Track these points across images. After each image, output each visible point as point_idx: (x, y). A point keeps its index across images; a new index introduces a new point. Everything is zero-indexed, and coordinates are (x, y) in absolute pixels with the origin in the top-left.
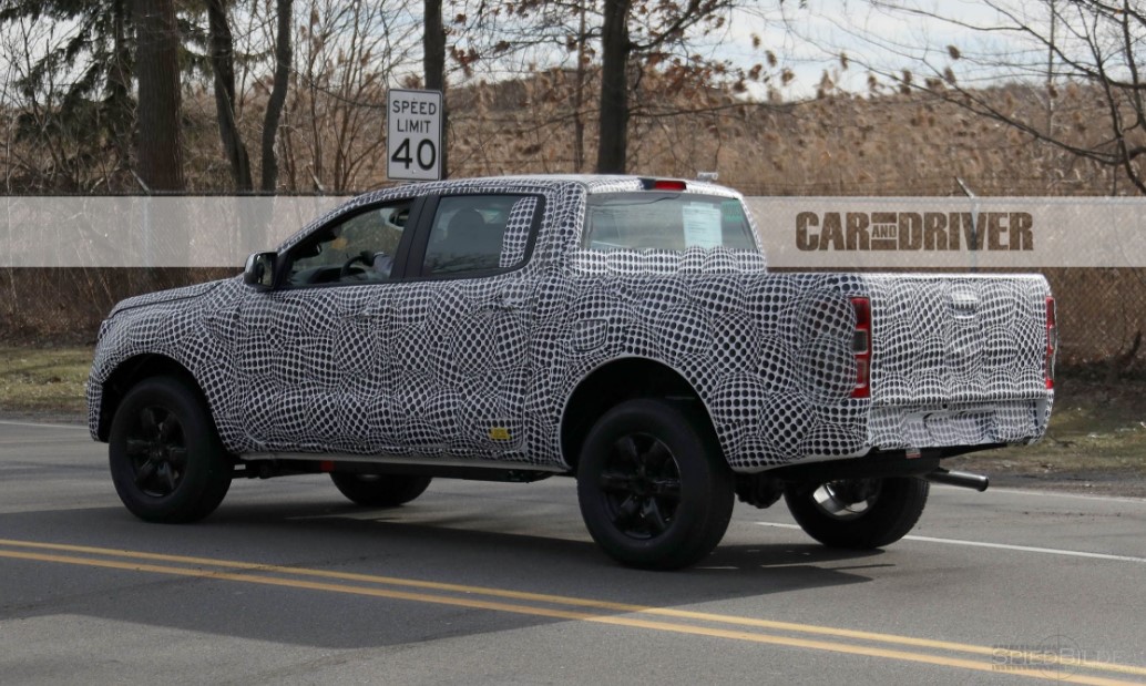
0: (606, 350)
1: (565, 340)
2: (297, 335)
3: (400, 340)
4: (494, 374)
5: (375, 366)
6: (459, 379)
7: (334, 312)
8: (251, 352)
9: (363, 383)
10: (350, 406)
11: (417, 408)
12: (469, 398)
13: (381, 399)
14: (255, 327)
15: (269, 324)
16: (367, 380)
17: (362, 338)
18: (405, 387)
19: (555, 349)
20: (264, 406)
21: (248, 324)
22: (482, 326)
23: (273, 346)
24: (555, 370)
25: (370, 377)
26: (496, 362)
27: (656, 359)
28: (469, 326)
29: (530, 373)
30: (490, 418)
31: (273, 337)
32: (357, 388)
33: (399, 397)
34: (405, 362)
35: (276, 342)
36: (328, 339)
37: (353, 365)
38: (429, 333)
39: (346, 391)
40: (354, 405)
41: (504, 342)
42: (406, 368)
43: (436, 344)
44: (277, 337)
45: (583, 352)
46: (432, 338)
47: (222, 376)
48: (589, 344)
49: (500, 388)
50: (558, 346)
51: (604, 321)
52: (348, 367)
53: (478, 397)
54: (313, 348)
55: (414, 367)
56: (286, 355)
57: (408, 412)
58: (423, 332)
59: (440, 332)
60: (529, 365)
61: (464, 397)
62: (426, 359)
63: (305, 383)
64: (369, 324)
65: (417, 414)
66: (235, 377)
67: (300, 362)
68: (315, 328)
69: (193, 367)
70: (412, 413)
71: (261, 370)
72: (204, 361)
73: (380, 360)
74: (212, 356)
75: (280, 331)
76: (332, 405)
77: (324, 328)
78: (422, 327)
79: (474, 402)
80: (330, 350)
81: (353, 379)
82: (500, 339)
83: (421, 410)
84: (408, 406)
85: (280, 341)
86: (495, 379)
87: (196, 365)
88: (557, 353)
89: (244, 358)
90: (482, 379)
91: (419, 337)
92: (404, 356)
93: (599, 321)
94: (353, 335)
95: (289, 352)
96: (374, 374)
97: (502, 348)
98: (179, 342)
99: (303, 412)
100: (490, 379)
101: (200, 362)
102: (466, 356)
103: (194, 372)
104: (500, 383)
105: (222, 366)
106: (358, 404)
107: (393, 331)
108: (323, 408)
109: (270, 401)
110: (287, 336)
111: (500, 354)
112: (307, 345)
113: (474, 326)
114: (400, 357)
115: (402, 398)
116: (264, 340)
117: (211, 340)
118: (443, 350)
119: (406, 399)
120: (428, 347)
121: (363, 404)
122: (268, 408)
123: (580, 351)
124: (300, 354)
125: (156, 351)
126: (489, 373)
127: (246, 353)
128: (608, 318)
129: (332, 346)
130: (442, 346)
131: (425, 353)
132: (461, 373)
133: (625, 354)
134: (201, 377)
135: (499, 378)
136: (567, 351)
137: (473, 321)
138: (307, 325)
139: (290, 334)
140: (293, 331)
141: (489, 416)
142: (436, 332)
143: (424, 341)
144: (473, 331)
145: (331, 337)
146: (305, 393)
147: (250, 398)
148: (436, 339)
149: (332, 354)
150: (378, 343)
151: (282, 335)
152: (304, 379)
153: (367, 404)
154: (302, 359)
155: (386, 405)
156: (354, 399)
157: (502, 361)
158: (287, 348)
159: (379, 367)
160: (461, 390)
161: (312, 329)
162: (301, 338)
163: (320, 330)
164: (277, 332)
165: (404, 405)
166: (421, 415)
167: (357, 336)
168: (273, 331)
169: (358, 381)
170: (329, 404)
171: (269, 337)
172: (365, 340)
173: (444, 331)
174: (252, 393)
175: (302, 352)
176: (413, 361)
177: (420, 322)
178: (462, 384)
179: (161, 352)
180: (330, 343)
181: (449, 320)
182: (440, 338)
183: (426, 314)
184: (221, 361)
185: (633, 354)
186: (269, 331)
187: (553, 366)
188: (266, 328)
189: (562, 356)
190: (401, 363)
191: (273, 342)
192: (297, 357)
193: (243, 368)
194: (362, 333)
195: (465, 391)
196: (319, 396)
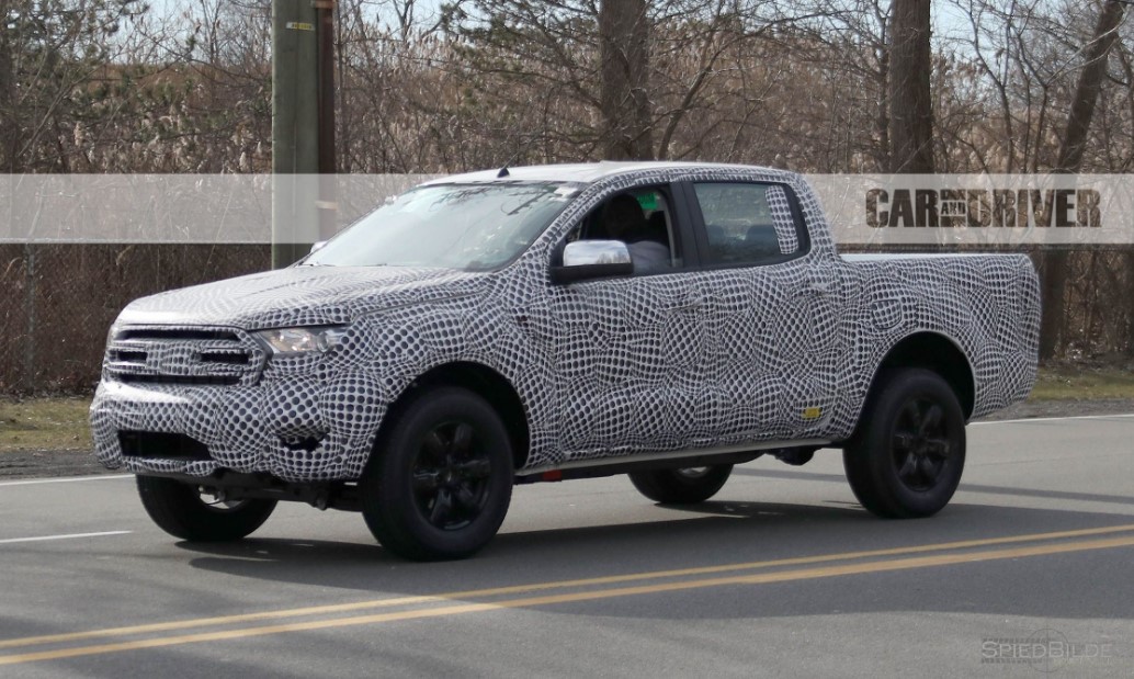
0: (904, 326)
1: (865, 320)
2: (623, 330)
3: (726, 329)
4: (810, 356)
5: (702, 357)
6: (780, 364)
7: (657, 303)
8: (572, 351)
9: (688, 376)
10: (679, 401)
11: (744, 396)
12: (789, 381)
13: (708, 391)
14: (574, 324)
15: (589, 320)
16: (692, 373)
17: (690, 329)
18: (729, 376)
19: (858, 329)
20: (588, 410)
21: (564, 320)
22: (799, 311)
23: (596, 344)
24: (861, 349)
25: (696, 369)
26: (812, 345)
27: (938, 331)
28: (788, 311)
29: (840, 353)
30: (808, 400)
31: (596, 334)
32: (682, 381)
33: (725, 386)
34: (731, 351)
35: (600, 339)
36: (656, 332)
37: (681, 358)
38: (753, 320)
39: (671, 385)
40: (683, 399)
41: (819, 325)
42: (731, 357)
43: (760, 331)
44: (601, 333)
45: (886, 329)
46: (756, 325)
47: (542, 382)
48: (888, 322)
49: (815, 369)
50: (859, 326)
51: (897, 301)
52: (676, 361)
53: (796, 379)
54: (641, 343)
55: (740, 355)
56: (611, 352)
57: (735, 401)
58: (748, 320)
59: (763, 319)
60: (839, 345)
61: (784, 381)
62: (751, 346)
63: (629, 381)
64: (696, 314)
65: (743, 402)
66: (553, 381)
67: (626, 359)
68: (641, 321)
69: (512, 374)
70: (739, 402)
71: (583, 371)
72: (523, 365)
73: (707, 350)
74: (530, 359)
75: (603, 326)
76: (661, 402)
77: (651, 321)
78: (747, 315)
79: (794, 385)
80: (658, 343)
81: (678, 372)
82: (815, 322)
83: (748, 397)
84: (736, 395)
85: (604, 338)
86: (810, 360)
87: (516, 371)
88: (860, 333)
89: (563, 359)
90: (799, 362)
91: (745, 324)
92: (731, 345)
93: (892, 301)
94: (682, 326)
95: (614, 349)
96: (700, 365)
97: (817, 331)
98: (494, 346)
99: (630, 412)
100: (807, 361)
101: (520, 367)
102: (786, 340)
103: (513, 379)
104: (814, 365)
105: (541, 370)
106: (687, 398)
107: (720, 320)
108: (652, 406)
109: (593, 405)
110: (611, 332)
111: (815, 336)
112: (633, 341)
113: (792, 310)
114: (727, 345)
115: (728, 388)
116: (586, 337)
117: (525, 342)
118: (766, 336)
119: (732, 388)
120: (753, 334)
121: (692, 398)
122: (592, 412)
123: (882, 329)
124: (626, 351)
125: (467, 359)
126: (806, 356)
127: (566, 353)
128: (900, 297)
129: (660, 340)
130: (765, 332)
131: (751, 340)
132: (782, 357)
133: (919, 329)
134: (521, 384)
135: (814, 360)
136: (870, 330)
137: (792, 306)
138: (632, 319)
139: (615, 329)
140: (618, 326)
141: (808, 397)
142: (760, 319)
143: (749, 329)
144: (792, 316)
145: (658, 330)
146: (628, 393)
147: (570, 404)
148: (760, 325)
149: (660, 348)
150: (707, 334)
151: (606, 330)
152: (629, 376)
153: (695, 397)
154: (629, 355)
155: (714, 396)
156: (682, 394)
157: (817, 343)
158: (612, 345)
159: (707, 358)
160: (781, 374)
161: (638, 323)
162: (627, 333)
163: (646, 324)
164: (600, 328)
165: (732, 394)
166: (747, 402)
167: (685, 327)
168: (596, 327)
169: (683, 375)
170: (657, 401)
171: (591, 334)
172: (694, 331)
173: (766, 317)
174: (570, 398)
175: (629, 348)
176: (739, 349)
177: (744, 310)
178: (781, 369)
179: (473, 359)
180: (658, 336)
181: (770, 306)
182: (764, 325)
183: (748, 301)
184: (539, 364)
185: (924, 329)
186: (591, 328)
187: (858, 345)
188: (587, 324)
189: (866, 334)
190: (727, 352)
191: (596, 339)
192: (623, 354)
193: (562, 371)
194: (690, 324)
195: (784, 375)
196: (645, 393)
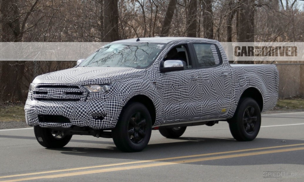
0: (247, 85)
1: (237, 84)
3: (204, 86)
5: (198, 94)
7: (187, 78)
8: (166, 92)
12: (218, 101)
13: (199, 104)
14: (167, 84)
15: (171, 83)
16: (195, 98)
18: (204, 100)
21: (165, 83)
22: (221, 81)
23: (172, 90)
24: (236, 92)
26: (224, 91)
27: (255, 87)
29: (231, 93)
31: (172, 87)
32: (193, 101)
33: (203, 102)
34: (205, 92)
35: (173, 88)
37: (193, 94)
39: (190, 102)
40: (193, 106)
41: (226, 85)
42: (205, 94)
44: (173, 87)
46: (211, 85)
47: (159, 101)
48: (243, 84)
49: (225, 98)
50: (235, 85)
52: (191, 95)
53: (220, 101)
54: (183, 90)
55: (207, 93)
56: (176, 92)
57: (206, 107)
58: (209, 83)
60: (231, 91)
62: (209, 91)
63: (180, 101)
64: (196, 82)
66: (162, 100)
67: (179, 94)
69: (152, 98)
71: (169, 98)
72: (155, 96)
73: (199, 92)
74: (157, 94)
75: (174, 85)
77: (185, 83)
78: (208, 82)
80: (187, 90)
81: (192, 98)
83: (209, 105)
84: (206, 105)
85: (174, 88)
90: (221, 95)
92: (204, 90)
94: (193, 85)
96: (197, 96)
97: (225, 87)
98: (148, 90)
99: (180, 109)
102: (218, 89)
103: (153, 100)
104: (225, 96)
105: (159, 97)
106: (194, 106)
107: (202, 83)
108: (185, 108)
109: (171, 107)
112: (181, 89)
116: (170, 88)
117: (155, 89)
118: (213, 88)
119: (205, 103)
121: (195, 106)
122: (171, 109)
123: (241, 86)
124: (180, 92)
126: (223, 94)
127: (165, 93)
128: (245, 77)
131: (209, 89)
132: (217, 94)
133: (250, 86)
134: (155, 101)
136: (238, 86)
137: (219, 80)
138: (181, 83)
140: (178, 85)
141: (223, 106)
142: (212, 83)
143: (209, 86)
144: (219, 82)
145: (187, 86)
146: (180, 104)
147: (166, 107)
149: (188, 91)
150: (199, 87)
151: (175, 86)
152: (180, 99)
155: (201, 105)
156: (193, 104)
158: (176, 90)
161: (182, 84)
162: (180, 87)
163: (184, 84)
164: (173, 85)
166: (208, 107)
168: (172, 85)
170: (187, 106)
172: (196, 86)
173: (213, 83)
174: (166, 105)
177: (208, 80)
178: (217, 97)
179: (143, 94)
180: (187, 88)
181: (214, 79)
182: (213, 85)
183: (209, 78)
185: (252, 86)
186: (171, 85)
187: (235, 91)
188: (170, 84)
189: (237, 88)
190: (204, 92)
191: (172, 88)
193: (164, 98)
194: (195, 84)
195: (217, 99)
196: (184, 104)
